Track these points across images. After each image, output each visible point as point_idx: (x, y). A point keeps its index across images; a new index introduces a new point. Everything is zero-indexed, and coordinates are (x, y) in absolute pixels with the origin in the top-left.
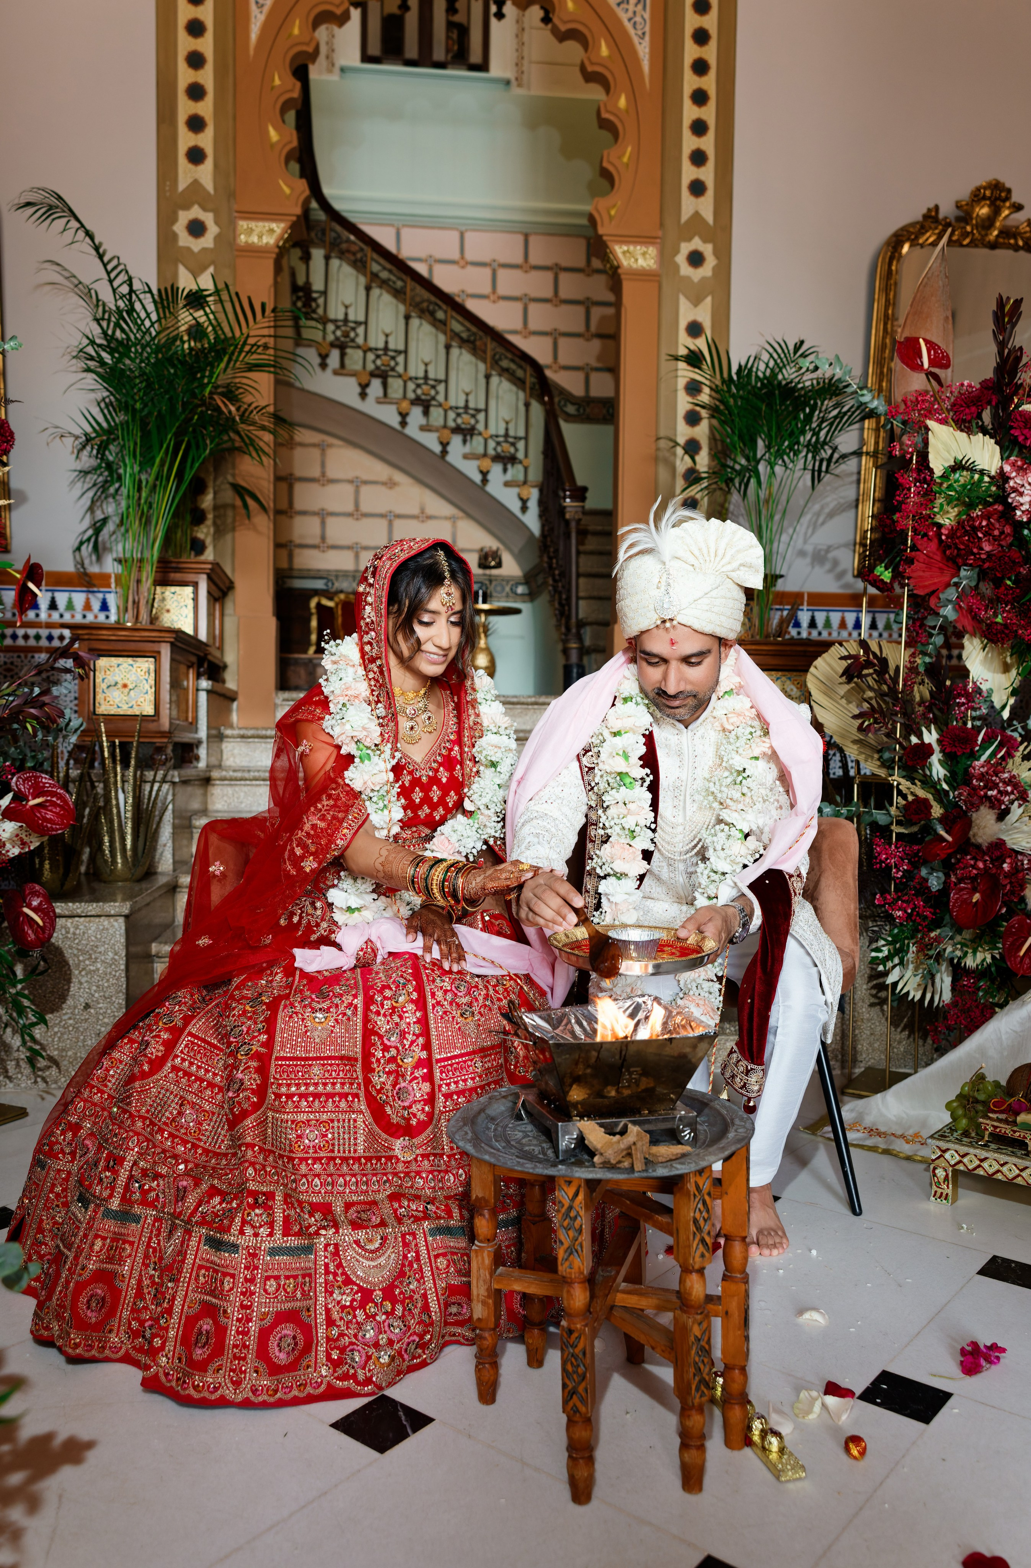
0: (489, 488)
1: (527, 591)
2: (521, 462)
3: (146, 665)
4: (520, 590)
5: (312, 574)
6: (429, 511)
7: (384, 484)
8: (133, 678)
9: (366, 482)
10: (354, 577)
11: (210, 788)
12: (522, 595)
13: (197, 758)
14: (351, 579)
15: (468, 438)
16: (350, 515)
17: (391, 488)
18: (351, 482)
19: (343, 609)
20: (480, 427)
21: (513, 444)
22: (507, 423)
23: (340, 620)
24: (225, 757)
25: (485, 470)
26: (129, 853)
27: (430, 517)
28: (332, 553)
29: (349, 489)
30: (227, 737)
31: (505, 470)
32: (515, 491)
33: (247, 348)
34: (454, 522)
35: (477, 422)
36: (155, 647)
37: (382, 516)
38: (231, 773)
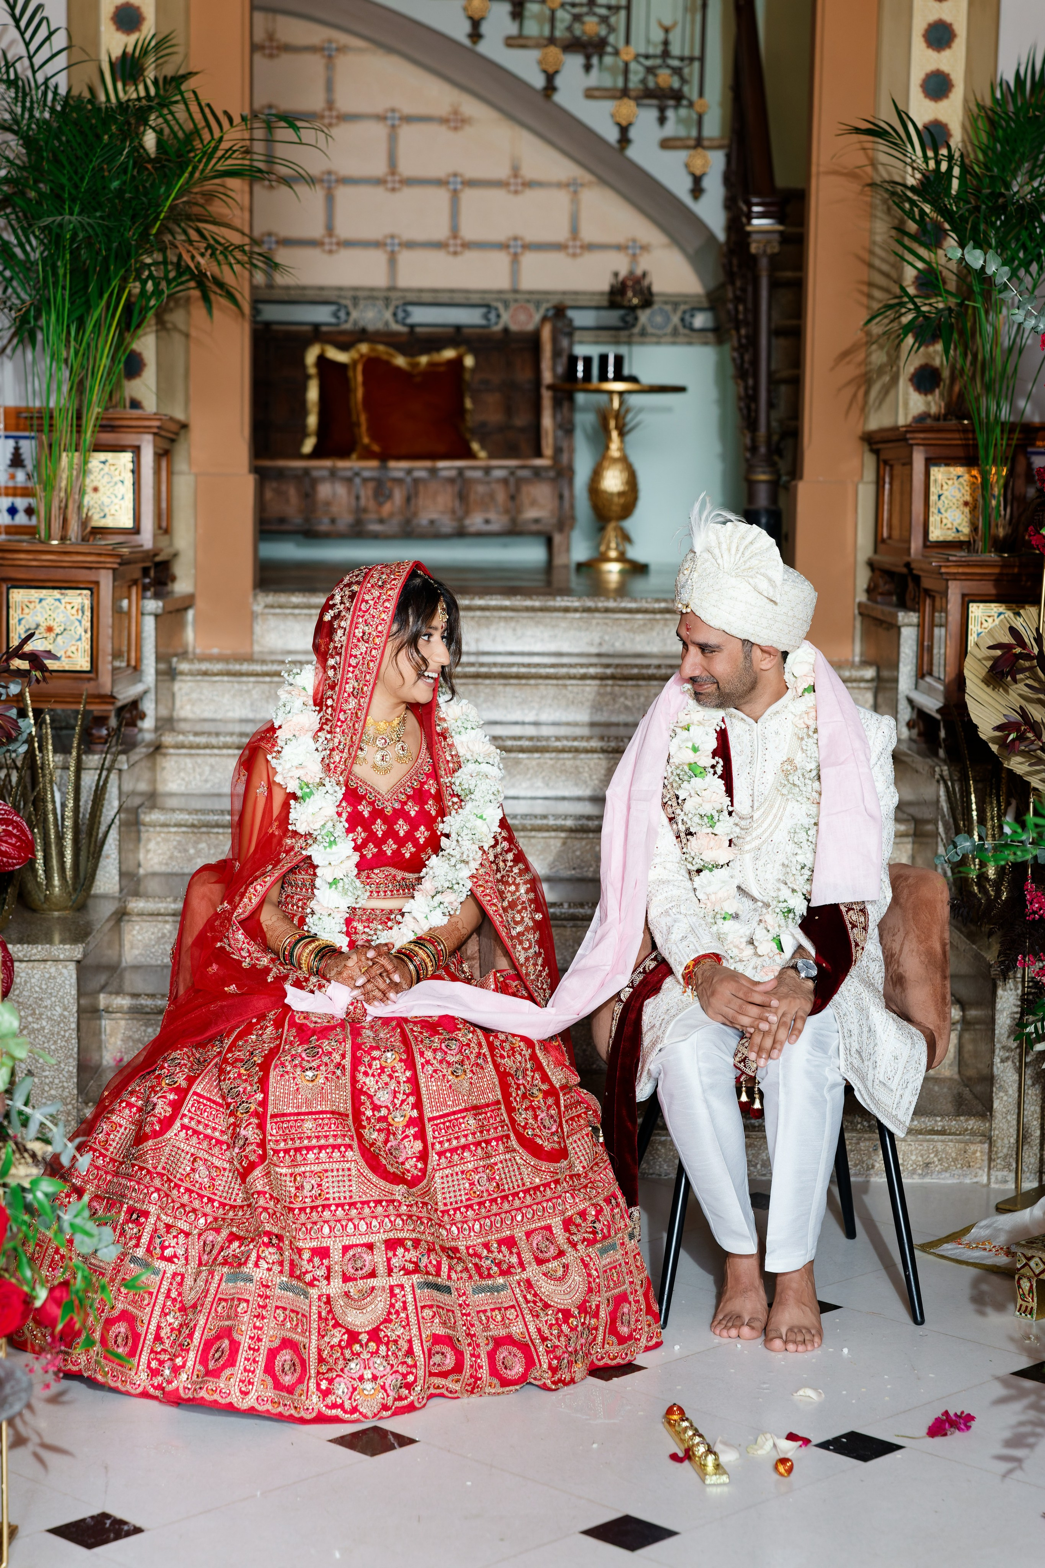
0: (632, 152)
1: (710, 324)
2: (691, 105)
3: (80, 599)
4: (700, 320)
5: (311, 294)
6: (528, 172)
7: (443, 121)
8: (61, 618)
9: (409, 119)
10: (387, 300)
11: (159, 759)
12: (702, 330)
13: (142, 716)
14: (380, 303)
15: (595, 60)
16: (379, 182)
17: (456, 129)
18: (381, 118)
19: (365, 372)
20: (616, 39)
21: (677, 71)
22: (667, 30)
23: (360, 393)
24: (178, 704)
25: (624, 123)
26: (69, 873)
27: (529, 184)
28: (345, 254)
29: (379, 131)
30: (182, 673)
31: (662, 120)
32: (682, 156)
33: (219, 153)
34: (575, 193)
35: (612, 29)
36: (91, 576)
37: (440, 183)
38: (191, 738)
